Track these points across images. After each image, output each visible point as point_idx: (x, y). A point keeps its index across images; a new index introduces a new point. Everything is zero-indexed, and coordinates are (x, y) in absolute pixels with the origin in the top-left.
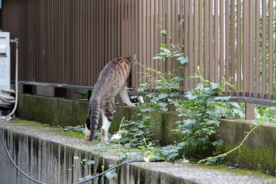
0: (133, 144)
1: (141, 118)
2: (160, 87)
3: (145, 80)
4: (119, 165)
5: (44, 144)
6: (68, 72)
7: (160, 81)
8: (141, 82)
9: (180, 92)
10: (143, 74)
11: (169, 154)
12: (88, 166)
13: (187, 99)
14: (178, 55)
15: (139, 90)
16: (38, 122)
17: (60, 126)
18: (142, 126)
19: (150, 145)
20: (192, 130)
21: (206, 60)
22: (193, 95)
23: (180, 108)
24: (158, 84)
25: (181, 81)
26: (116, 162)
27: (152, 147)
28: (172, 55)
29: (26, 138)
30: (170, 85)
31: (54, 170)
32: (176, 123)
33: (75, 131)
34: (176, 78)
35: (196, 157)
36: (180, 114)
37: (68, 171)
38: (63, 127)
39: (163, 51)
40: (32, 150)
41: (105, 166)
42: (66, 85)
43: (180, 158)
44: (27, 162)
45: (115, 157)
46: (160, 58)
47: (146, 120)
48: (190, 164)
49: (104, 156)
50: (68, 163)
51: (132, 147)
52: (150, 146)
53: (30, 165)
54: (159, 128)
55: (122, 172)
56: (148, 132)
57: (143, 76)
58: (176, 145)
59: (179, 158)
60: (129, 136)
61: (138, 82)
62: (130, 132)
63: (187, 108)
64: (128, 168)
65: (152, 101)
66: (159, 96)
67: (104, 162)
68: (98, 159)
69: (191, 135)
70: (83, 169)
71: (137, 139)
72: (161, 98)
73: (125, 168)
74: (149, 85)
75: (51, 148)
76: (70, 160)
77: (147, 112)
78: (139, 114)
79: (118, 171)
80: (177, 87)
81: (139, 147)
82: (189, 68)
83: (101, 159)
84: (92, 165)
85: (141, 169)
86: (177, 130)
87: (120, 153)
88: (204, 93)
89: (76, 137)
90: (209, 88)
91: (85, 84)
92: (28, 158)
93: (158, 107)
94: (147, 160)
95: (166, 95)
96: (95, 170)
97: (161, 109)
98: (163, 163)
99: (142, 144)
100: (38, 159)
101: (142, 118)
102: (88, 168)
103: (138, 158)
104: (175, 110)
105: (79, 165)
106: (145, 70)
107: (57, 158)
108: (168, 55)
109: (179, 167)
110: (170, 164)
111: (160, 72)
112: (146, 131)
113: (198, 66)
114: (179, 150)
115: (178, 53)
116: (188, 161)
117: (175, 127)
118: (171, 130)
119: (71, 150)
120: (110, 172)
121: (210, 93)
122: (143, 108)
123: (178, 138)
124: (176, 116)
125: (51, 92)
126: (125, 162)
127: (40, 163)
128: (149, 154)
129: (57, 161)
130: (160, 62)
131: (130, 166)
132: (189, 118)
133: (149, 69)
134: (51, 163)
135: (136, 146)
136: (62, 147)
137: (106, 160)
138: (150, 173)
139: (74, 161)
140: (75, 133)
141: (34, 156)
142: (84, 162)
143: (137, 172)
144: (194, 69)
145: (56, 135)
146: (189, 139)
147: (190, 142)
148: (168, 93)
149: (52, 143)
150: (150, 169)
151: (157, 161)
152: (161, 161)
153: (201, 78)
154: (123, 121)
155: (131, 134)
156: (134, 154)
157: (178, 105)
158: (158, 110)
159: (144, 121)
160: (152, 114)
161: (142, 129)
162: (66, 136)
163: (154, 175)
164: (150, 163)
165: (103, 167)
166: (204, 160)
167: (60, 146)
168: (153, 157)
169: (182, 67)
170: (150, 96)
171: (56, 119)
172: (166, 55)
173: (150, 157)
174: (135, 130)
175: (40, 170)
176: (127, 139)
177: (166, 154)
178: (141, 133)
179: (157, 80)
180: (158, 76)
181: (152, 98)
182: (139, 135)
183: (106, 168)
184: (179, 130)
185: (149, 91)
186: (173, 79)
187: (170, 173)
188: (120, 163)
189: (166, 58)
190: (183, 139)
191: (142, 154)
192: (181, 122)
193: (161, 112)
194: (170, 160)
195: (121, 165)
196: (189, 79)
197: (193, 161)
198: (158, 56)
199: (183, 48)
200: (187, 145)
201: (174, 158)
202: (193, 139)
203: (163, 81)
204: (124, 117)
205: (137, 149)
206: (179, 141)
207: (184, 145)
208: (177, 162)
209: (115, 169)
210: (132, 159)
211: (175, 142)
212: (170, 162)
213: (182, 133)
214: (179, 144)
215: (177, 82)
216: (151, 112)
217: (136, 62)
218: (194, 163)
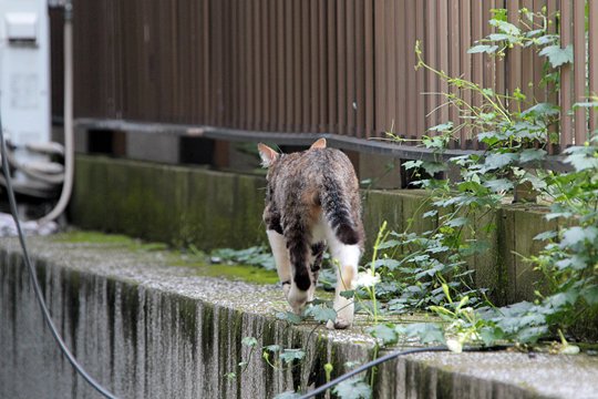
0: (414, 302)
1: (435, 224)
2: (490, 135)
3: (445, 114)
4: (375, 361)
5: (155, 302)
6: (220, 91)
7: (491, 116)
8: (433, 120)
9: (550, 148)
10: (438, 98)
11: (521, 329)
13: (569, 168)
14: (544, 40)
15: (428, 143)
16: (133, 236)
17: (199, 248)
18: (438, 248)
19: (462, 302)
20: (586, 258)
22: (588, 156)
23: (548, 195)
24: (485, 126)
25: (550, 117)
26: (365, 354)
27: (469, 309)
28: (523, 42)
29: (101, 285)
30: (518, 127)
31: (183, 377)
32: (538, 237)
33: (243, 263)
34: (538, 107)
36: (550, 211)
37: (225, 379)
38: (207, 252)
39: (497, 30)
40: (118, 320)
41: (335, 366)
42: (209, 129)
43: (552, 340)
44: (106, 356)
45: (361, 338)
46: (490, 50)
47: (451, 231)
48: (581, 358)
49: (330, 336)
50: (226, 357)
51: (410, 307)
52: (463, 307)
53: (112, 363)
54: (487, 250)
55: (385, 381)
56: (455, 266)
57: (438, 103)
58: (541, 303)
59: (548, 339)
61: (426, 119)
62: (404, 265)
63: (571, 195)
65: (466, 174)
66: (488, 160)
67: (329, 351)
68: (312, 346)
69: (582, 273)
70: (269, 372)
71: (424, 285)
72: (494, 167)
73: (393, 371)
74: (458, 128)
75: (174, 313)
76: (231, 348)
77: (453, 207)
78: (431, 213)
79: (373, 378)
80: (540, 134)
81: (432, 307)
82: (574, 79)
83: (321, 346)
84: (296, 361)
85: (440, 372)
86: (543, 260)
87: (377, 327)
89: (247, 282)
91: (269, 125)
92: (106, 344)
93: (485, 193)
94: (455, 345)
95: (506, 158)
96: (305, 376)
97: (494, 196)
98: (503, 354)
99: (438, 298)
100: (135, 344)
101: (437, 224)
102: (285, 372)
103: (430, 340)
104: (535, 200)
105: (259, 362)
106: (444, 87)
107: (193, 342)
108: (512, 40)
109: (548, 366)
110: (524, 357)
111: (488, 92)
112: (449, 262)
114: (549, 318)
115: (543, 34)
116: (574, 349)
117: (536, 248)
118: (525, 259)
119: (234, 318)
120: (350, 381)
122: (440, 196)
123: (546, 283)
124: (537, 216)
125: (170, 149)
126: (392, 353)
127: (141, 356)
128: (460, 329)
129: (194, 350)
130: (489, 60)
131: (408, 365)
132: (575, 223)
133: (457, 81)
134: (174, 357)
135: (421, 306)
136: (208, 311)
137: (336, 347)
138: (467, 383)
139: (244, 351)
140: (241, 270)
141: (126, 336)
142: (271, 353)
143: (428, 382)
144: (589, 78)
145: (187, 274)
146: (580, 283)
147: (582, 292)
148: (514, 152)
149: (176, 299)
150: (467, 374)
151: (484, 349)
152: (496, 348)
154: (384, 233)
155: (407, 270)
156: (416, 329)
157: (544, 185)
158: (485, 202)
159: (446, 234)
160: (468, 212)
161: (438, 257)
162: (218, 277)
163: (477, 391)
164: (466, 354)
165: (329, 367)
167: (200, 308)
168: (474, 337)
169: (555, 77)
170: (461, 161)
171: (185, 231)
172: (506, 42)
173: (463, 337)
174: (418, 258)
175: (142, 378)
176: (393, 287)
177: (510, 330)
178: (436, 267)
179: (482, 115)
180: (484, 98)
181: (467, 166)
182: (431, 272)
184: (548, 258)
185: (456, 145)
186: (525, 112)
187: (525, 383)
188: (378, 357)
189: (507, 51)
190: (561, 286)
191: (440, 329)
192: (555, 234)
193: (493, 206)
194: (522, 346)
195: (381, 362)
196: (576, 110)
197: (591, 349)
198: (484, 43)
199: (557, 21)
200: (572, 302)
201: (534, 341)
202: (588, 284)
203: (498, 118)
204: (385, 223)
205: (427, 315)
206: (548, 291)
207: (562, 302)
208: (544, 352)
209: (365, 373)
210: (413, 342)
211: (537, 293)
212: (523, 352)
213: (557, 269)
214: (548, 299)
215: (540, 119)
216: (464, 207)
217: (421, 63)
218: (593, 355)
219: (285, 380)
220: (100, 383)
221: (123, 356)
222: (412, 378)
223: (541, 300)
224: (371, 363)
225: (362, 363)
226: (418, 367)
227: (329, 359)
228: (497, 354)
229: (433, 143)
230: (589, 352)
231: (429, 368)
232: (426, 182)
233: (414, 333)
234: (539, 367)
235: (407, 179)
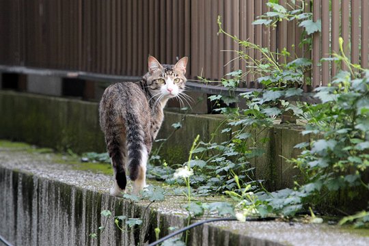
0: (215, 188)
1: (229, 137)
2: (266, 78)
3: (236, 64)
4: (188, 227)
5: (44, 186)
6: (89, 48)
7: (267, 66)
8: (229, 68)
9: (305, 88)
10: (232, 54)
11: (285, 206)
12: (129, 229)
13: (318, 101)
14: (302, 16)
15: (225, 83)
16: (31, 143)
17: (74, 152)
18: (231, 153)
19: (247, 189)
20: (328, 160)
21: (355, 26)
22: (330, 93)
23: (305, 119)
24: (263, 72)
25: (306, 67)
26: (182, 222)
27: (251, 193)
28: (289, 17)
29: (9, 175)
30: (285, 74)
31: (62, 236)
32: (297, 146)
33: (103, 162)
34: (298, 61)
35: (335, 213)
36: (304, 129)
37: (90, 238)
38: (80, 154)
39: (272, 10)
40: (20, 199)
41: (162, 229)
42: (81, 73)
43: (305, 214)
44: (11, 222)
45: (179, 211)
46: (267, 22)
47: (240, 142)
48: (324, 226)
49: (159, 210)
50: (90, 223)
51: (212, 192)
52: (247, 192)
53: (15, 227)
54: (263, 155)
55: (195, 240)
56: (242, 165)
57: (232, 57)
58: (298, 190)
59: (302, 213)
60: (205, 171)
61: (224, 67)
62: (208, 164)
63: (319, 119)
64: (205, 232)
65: (250, 104)
66: (265, 95)
67: (158, 220)
68: (147, 216)
69: (325, 170)
70: (119, 234)
71: (221, 178)
72: (269, 100)
73: (200, 233)
74: (246, 74)
75: (57, 194)
76: (94, 217)
77: (241, 126)
78: (227, 130)
79: (187, 237)
80: (299, 77)
81: (227, 192)
82: (322, 42)
83: (153, 216)
84: (136, 226)
85: (231, 234)
86: (300, 161)
87: (190, 204)
88: (351, 90)
89: (105, 174)
90: (360, 81)
91: (121, 71)
92: (11, 214)
93: (262, 118)
94: (241, 216)
95: (277, 94)
96: (142, 237)
97: (268, 119)
98: (273, 223)
99: (231, 186)
100: (31, 215)
101: (231, 137)
102: (129, 233)
103: (225, 213)
104: (295, 122)
105: (112, 227)
106: (236, 47)
107: (69, 213)
108: (281, 16)
109: (302, 231)
110: (286, 225)
111: (265, 50)
112: (238, 162)
113: (341, 39)
114: (303, 199)
115: (302, 13)
116: (319, 220)
117: (295, 153)
118: (288, 161)
119: (96, 198)
120: (171, 240)
121: (363, 91)
122: (233, 118)
123: (302, 176)
124: (296, 133)
125: (55, 86)
126: (199, 222)
127: (35, 222)
128: (245, 206)
129: (69, 219)
130: (266, 30)
131: (210, 229)
132: (321, 137)
133: (245, 43)
134: (56, 223)
135: (219, 191)
136: (79, 193)
137: (163, 217)
139: (102, 219)
140: (102, 167)
141: (25, 209)
142: (120, 221)
144: (332, 42)
145: (66, 169)
146: (324, 177)
147: (325, 183)
148: (281, 90)
149: (58, 185)
150: (249, 235)
151: (260, 219)
152: (268, 219)
153: (346, 59)
154: (197, 142)
155: (210, 167)
156: (216, 206)
157: (301, 112)
158: (262, 123)
159: (236, 143)
160: (251, 130)
161: (231, 159)
162: (86, 171)
164: (248, 223)
165: (158, 230)
166: (351, 218)
168: (254, 211)
169: (309, 41)
170: (247, 95)
171: (65, 140)
172: (277, 17)
173: (246, 211)
174: (218, 159)
175: (35, 237)
176: (202, 178)
177: (277, 207)
178: (230, 165)
179: (261, 66)
180: (262, 54)
181: (250, 99)
182: (226, 169)
183: (164, 233)
184: (303, 160)
185: (244, 85)
186: (289, 64)
188: (190, 224)
189: (278, 23)
190: (311, 178)
191: (232, 206)
192: (308, 144)
193: (267, 126)
194: (285, 217)
195: (192, 228)
196: (323, 63)
197: (331, 220)
198: (263, 18)
199: (311, 4)
200: (319, 189)
201: (293, 215)
202: (330, 177)
203: (272, 67)
204: (199, 136)
205: (223, 197)
206: (303, 182)
207: (312, 189)
208: (300, 222)
209: (181, 234)
210: (214, 215)
211: (296, 183)
212: (286, 222)
213: (309, 167)
214: (303, 187)
215: (299, 68)
216: (248, 126)
217: (221, 30)
218: (332, 224)
219: (129, 239)
220: (8, 240)
221: (22, 222)
222: (213, 238)
223: (298, 188)
224: (186, 228)
225: (180, 228)
226: (217, 231)
227: (158, 225)
228: (269, 223)
229: (228, 84)
230: (329, 222)
231: (224, 232)
232: (224, 109)
233: (215, 208)
234: (296, 232)
235: (212, 108)
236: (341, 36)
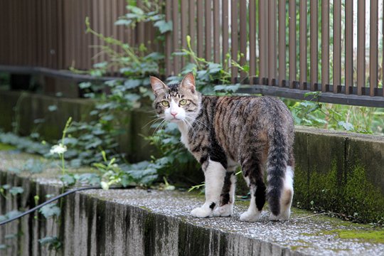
0: (85, 161)
1: (97, 119)
2: (127, 69)
3: (102, 57)
4: (63, 194)
7: (127, 59)
8: (96, 60)
10: (99, 49)
11: (143, 176)
14: (156, 18)
15: (93, 74)
18: (98, 132)
19: (112, 162)
21: (200, 27)
24: (125, 64)
25: (160, 60)
26: (57, 190)
27: (116, 165)
28: (146, 18)
30: (143, 66)
32: (153, 126)
34: (153, 55)
35: (185, 181)
39: (131, 12)
41: (41, 197)
43: (160, 182)
45: (55, 182)
46: (127, 23)
47: (106, 123)
48: (176, 193)
49: (38, 180)
51: (83, 165)
52: (113, 164)
54: (125, 133)
55: (68, 206)
56: (108, 141)
57: (99, 51)
59: (157, 182)
60: (78, 147)
61: (92, 60)
62: (81, 140)
64: (77, 199)
65: (114, 91)
66: (126, 84)
67: (37, 189)
68: (28, 186)
69: (177, 146)
70: (4, 200)
71: (91, 152)
73: (73, 200)
74: (110, 66)
77: (107, 109)
78: (95, 112)
79: (62, 203)
80: (155, 69)
81: (95, 164)
82: (173, 40)
83: (33, 186)
84: (19, 194)
85: (98, 200)
86: (156, 138)
87: (65, 176)
88: (197, 79)
90: (205, 72)
94: (105, 185)
95: (137, 83)
96: (24, 202)
97: (129, 103)
98: (134, 190)
99: (99, 159)
102: (12, 200)
103: (93, 183)
104: (151, 105)
106: (102, 43)
108: (139, 17)
109: (158, 197)
110: (144, 192)
111: (127, 46)
112: (105, 139)
113: (188, 37)
114: (159, 171)
115: (155, 15)
116: (172, 187)
117: (152, 133)
118: (146, 138)
120: (49, 205)
121: (207, 80)
122: (99, 102)
123: (157, 151)
126: (72, 190)
130: (127, 29)
131: (81, 196)
133: (109, 40)
135: (88, 164)
137: (42, 187)
138: (113, 206)
142: (5, 190)
143: (92, 206)
144: (181, 40)
146: (176, 151)
147: (176, 156)
148: (140, 79)
150: (113, 201)
151: (122, 188)
152: (129, 187)
153: (193, 54)
154: (70, 124)
155: (82, 144)
156: (84, 177)
158: (124, 106)
159: (103, 124)
160: (115, 112)
161: (100, 136)
163: (118, 211)
164: (111, 190)
165: (37, 197)
168: (117, 181)
169: (163, 38)
170: (111, 83)
172: (136, 18)
176: (74, 153)
177: (137, 177)
178: (98, 142)
179: (123, 58)
181: (114, 87)
182: (94, 145)
183: (42, 200)
184: (158, 138)
185: (109, 75)
186: (147, 57)
187: (144, 207)
188: (65, 192)
189: (137, 23)
190: (165, 153)
191: (99, 177)
193: (129, 109)
194: (144, 186)
195: (66, 195)
196: (174, 56)
197: (182, 187)
198: (125, 19)
199: (164, 8)
200: (172, 161)
201: (150, 183)
202: (180, 151)
203: (132, 60)
204: (70, 119)
205: (92, 169)
206: (159, 156)
207: (166, 162)
208: (156, 189)
209: (57, 201)
210: (84, 184)
211: (152, 157)
212: (144, 189)
213: (163, 144)
214: (158, 160)
215: (155, 61)
216: (113, 110)
217: (89, 30)
218: (182, 191)
222: (83, 204)
223: (154, 161)
224: (60, 196)
225: (56, 195)
226: (87, 197)
227: (37, 193)
228: (130, 190)
229: (95, 74)
230: (180, 189)
231: (93, 198)
232: (92, 95)
233: (85, 179)
234: (153, 198)
235: (81, 93)
236: (189, 34)
